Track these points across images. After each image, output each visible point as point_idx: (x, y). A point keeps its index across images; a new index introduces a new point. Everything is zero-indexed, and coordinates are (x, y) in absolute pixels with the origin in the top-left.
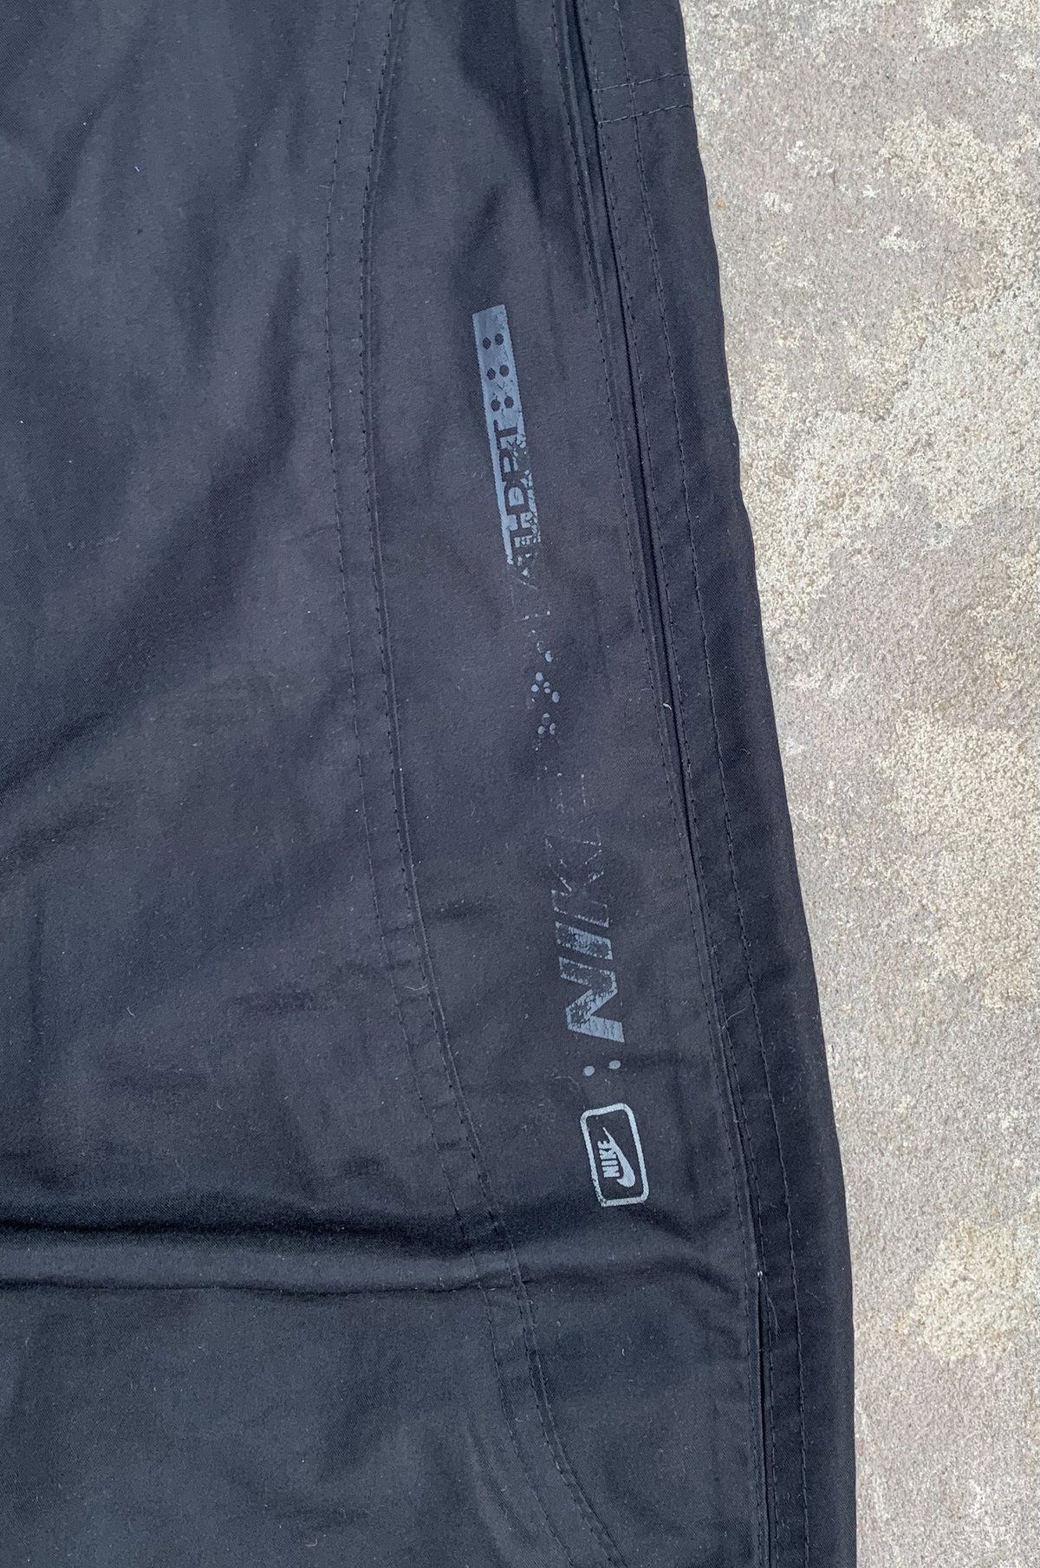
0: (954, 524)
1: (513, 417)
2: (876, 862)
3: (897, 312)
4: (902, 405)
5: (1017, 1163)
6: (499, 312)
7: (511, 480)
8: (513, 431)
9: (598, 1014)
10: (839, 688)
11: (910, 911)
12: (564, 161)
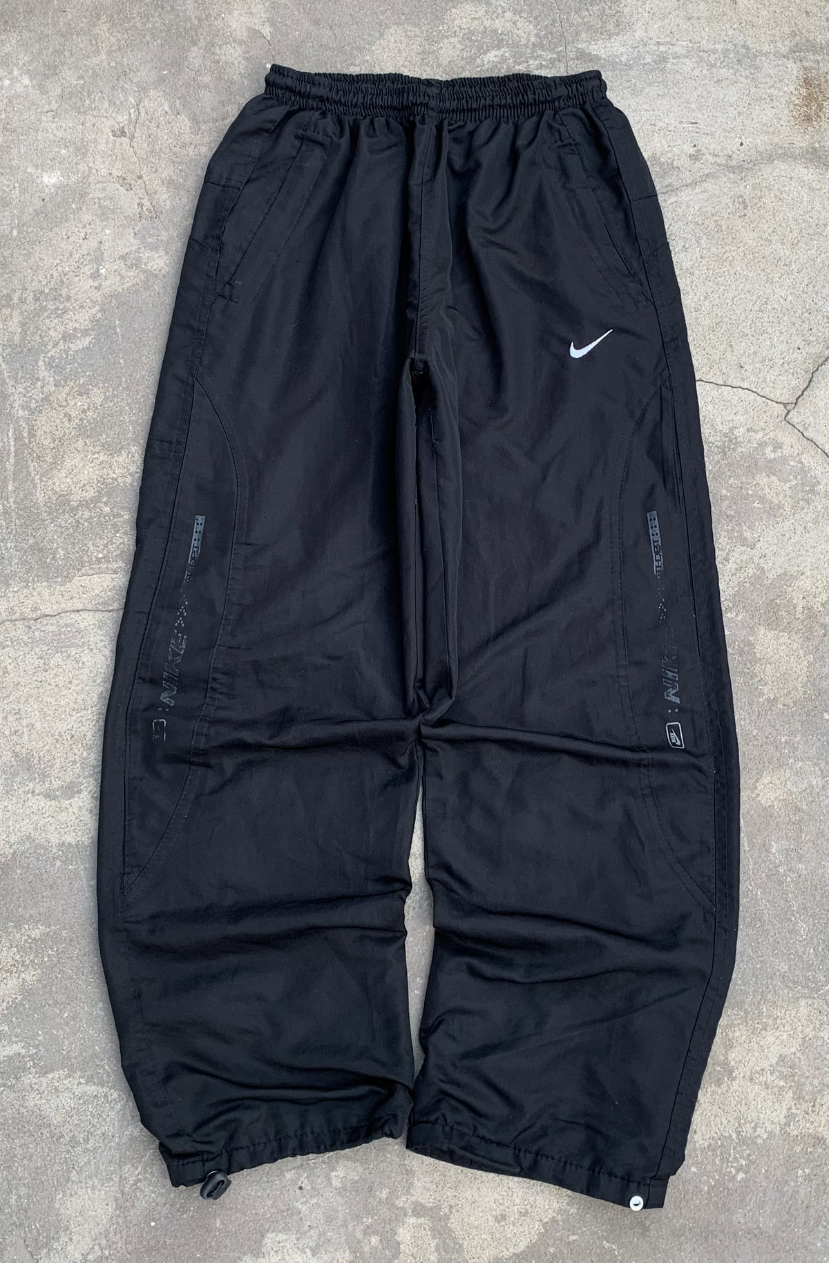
0: (771, 576)
1: (658, 538)
2: (748, 665)
3: (757, 523)
4: (758, 546)
5: (786, 751)
6: (655, 512)
7: (657, 553)
8: (658, 541)
9: (673, 695)
10: (739, 618)
11: (759, 679)
12: (673, 478)
